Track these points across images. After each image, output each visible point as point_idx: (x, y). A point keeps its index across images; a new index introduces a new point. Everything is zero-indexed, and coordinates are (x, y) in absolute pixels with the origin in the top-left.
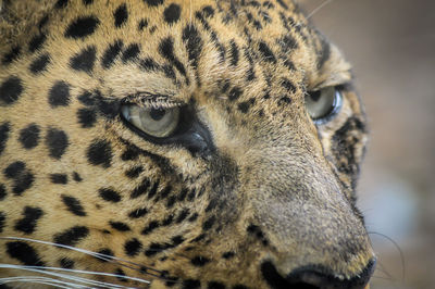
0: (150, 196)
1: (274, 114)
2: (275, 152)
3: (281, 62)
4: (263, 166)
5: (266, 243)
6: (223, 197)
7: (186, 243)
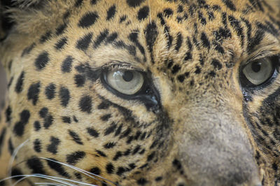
0: (116, 135)
1: (201, 84)
2: (197, 110)
3: (213, 47)
4: (188, 120)
5: (182, 173)
6: (162, 139)
7: (136, 170)
